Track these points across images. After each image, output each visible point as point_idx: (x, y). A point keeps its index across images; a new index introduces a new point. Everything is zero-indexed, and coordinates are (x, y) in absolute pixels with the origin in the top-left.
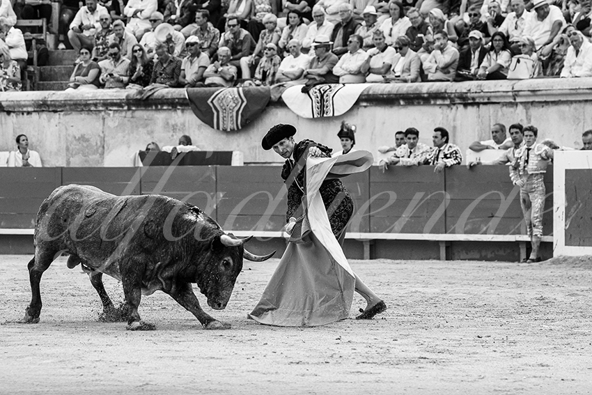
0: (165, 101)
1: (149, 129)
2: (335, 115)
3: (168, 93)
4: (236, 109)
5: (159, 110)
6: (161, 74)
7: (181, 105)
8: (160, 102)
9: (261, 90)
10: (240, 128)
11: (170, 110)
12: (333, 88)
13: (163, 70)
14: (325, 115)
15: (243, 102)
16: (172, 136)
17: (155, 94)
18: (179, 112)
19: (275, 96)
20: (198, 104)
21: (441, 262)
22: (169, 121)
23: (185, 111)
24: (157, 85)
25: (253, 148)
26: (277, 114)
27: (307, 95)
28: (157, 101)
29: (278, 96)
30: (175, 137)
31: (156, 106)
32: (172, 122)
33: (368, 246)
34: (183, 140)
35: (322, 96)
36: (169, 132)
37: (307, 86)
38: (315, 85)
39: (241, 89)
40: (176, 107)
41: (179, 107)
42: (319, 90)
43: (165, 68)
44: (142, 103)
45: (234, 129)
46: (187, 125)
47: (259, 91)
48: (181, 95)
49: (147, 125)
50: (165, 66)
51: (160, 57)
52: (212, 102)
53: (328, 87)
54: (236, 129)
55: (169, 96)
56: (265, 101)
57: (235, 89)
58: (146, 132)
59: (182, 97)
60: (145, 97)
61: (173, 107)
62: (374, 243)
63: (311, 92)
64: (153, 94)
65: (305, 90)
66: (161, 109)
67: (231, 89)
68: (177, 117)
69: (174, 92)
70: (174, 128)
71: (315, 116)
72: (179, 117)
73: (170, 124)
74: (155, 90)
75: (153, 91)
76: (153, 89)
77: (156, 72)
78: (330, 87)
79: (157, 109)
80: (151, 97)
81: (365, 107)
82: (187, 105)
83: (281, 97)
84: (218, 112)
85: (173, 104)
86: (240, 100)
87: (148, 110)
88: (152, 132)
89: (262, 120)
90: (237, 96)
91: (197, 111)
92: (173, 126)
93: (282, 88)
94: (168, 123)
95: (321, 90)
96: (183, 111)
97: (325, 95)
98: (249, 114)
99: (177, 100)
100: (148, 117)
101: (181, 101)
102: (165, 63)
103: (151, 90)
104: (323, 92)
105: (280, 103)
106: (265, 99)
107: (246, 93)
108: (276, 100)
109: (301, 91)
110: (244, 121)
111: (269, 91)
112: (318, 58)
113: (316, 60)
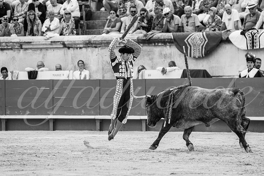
0: (160, 40)
1: (151, 57)
2: (261, 48)
3: (161, 36)
4: (202, 45)
5: (156, 46)
6: (157, 25)
7: (169, 43)
8: (157, 41)
9: (217, 34)
10: (204, 56)
11: (163, 45)
12: (259, 32)
13: (159, 23)
14: (254, 48)
15: (205, 40)
16: (164, 61)
17: (154, 37)
18: (168, 47)
19: (225, 37)
20: (179, 42)
22: (162, 52)
23: (171, 46)
24: (155, 31)
25: (212, 68)
26: (226, 48)
27: (244, 36)
28: (155, 41)
29: (226, 37)
30: (166, 61)
31: (155, 44)
32: (164, 53)
35: (253, 37)
36: (162, 58)
37: (244, 30)
38: (248, 30)
39: (204, 33)
40: (166, 44)
41: (168, 44)
42: (251, 33)
43: (160, 21)
44: (146, 42)
45: (200, 57)
46: (172, 54)
47: (215, 34)
48: (169, 37)
49: (149, 55)
50: (160, 20)
51: (157, 15)
52: (187, 41)
53: (257, 31)
54: (201, 57)
55: (162, 38)
56: (219, 40)
57: (201, 33)
58: (148, 58)
59: (170, 38)
60: (148, 38)
61: (164, 44)
63: (246, 34)
64: (153, 36)
65: (243, 33)
66: (158, 45)
67: (198, 33)
68: (166, 50)
69: (165, 35)
70: (165, 56)
71: (249, 49)
72: (168, 50)
73: (163, 54)
74: (154, 34)
75: (153, 35)
76: (153, 33)
77: (154, 24)
78: (258, 31)
79: (155, 45)
80: (151, 38)
82: (172, 43)
83: (228, 38)
84: (191, 46)
85: (164, 42)
86: (204, 40)
87: (150, 46)
88: (152, 59)
89: (217, 51)
90: (202, 37)
91: (178, 46)
92: (164, 55)
93: (229, 32)
94: (161, 54)
95: (252, 33)
96: (170, 46)
97: (255, 36)
98: (209, 48)
99: (167, 40)
100: (150, 50)
101: (169, 40)
102: (160, 18)
103: (151, 34)
104: (253, 34)
105: (228, 41)
106: (219, 39)
107: (208, 36)
108: (225, 39)
109: (240, 33)
110: (206, 52)
111: (221, 34)
112: (250, 15)
113: (249, 16)
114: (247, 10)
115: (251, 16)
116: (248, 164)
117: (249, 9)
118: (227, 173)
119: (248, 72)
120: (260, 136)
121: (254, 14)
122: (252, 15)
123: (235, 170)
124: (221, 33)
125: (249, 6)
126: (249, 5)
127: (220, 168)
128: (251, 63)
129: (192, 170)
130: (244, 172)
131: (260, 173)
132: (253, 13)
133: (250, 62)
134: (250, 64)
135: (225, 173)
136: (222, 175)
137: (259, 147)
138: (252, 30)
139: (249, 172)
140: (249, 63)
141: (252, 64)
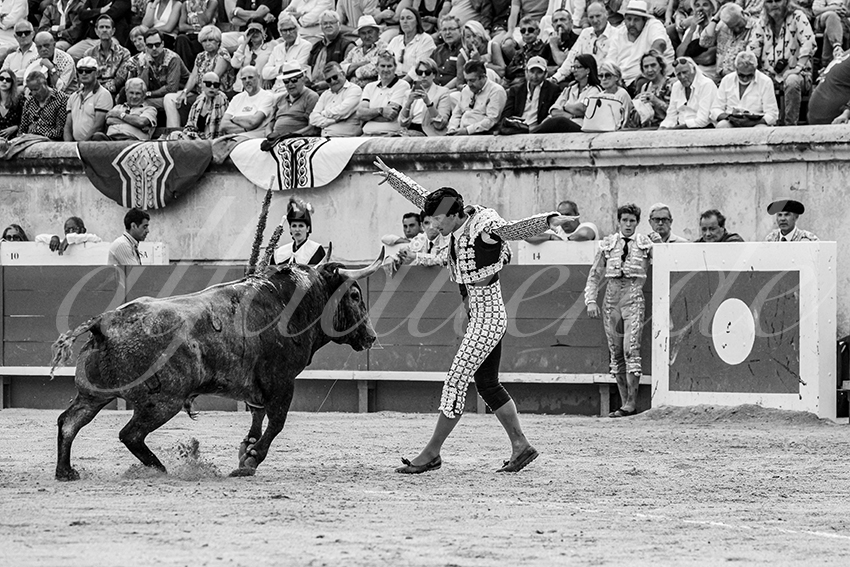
0: (44, 162)
1: (18, 206)
2: (315, 186)
3: (47, 149)
4: (158, 175)
5: (33, 175)
6: (36, 119)
7: (69, 168)
8: (35, 162)
9: (198, 146)
10: (163, 205)
11: (52, 175)
12: (310, 144)
13: (39, 113)
14: (299, 186)
15: (168, 164)
16: (55, 217)
17: (28, 151)
18: (66, 179)
19: (219, 156)
20: (97, 168)
21: (479, 415)
22: (50, 193)
23: (76, 178)
24: (31, 135)
25: (185, 238)
26: (223, 184)
27: (269, 153)
28: (30, 163)
29: (224, 156)
30: (59, 219)
31: (29, 170)
32: (54, 195)
33: (366, 392)
34: (72, 224)
35: (294, 156)
36: (50, 211)
37: (270, 139)
38: (282, 139)
39: (165, 144)
40: (61, 172)
41: (65, 172)
42: (290, 146)
43: (42, 109)
44: (6, 164)
45: (154, 208)
46: (78, 199)
47: (194, 147)
48: (68, 152)
49: (14, 200)
50: (42, 105)
51: (34, 93)
52: (119, 164)
53: (304, 143)
54: (157, 207)
55: (50, 154)
56: (204, 163)
57: (156, 144)
58: (12, 210)
59: (71, 155)
60: (10, 156)
61: (55, 172)
62: (375, 387)
63: (276, 150)
64: (24, 150)
65: (267, 147)
66: (37, 175)
67: (149, 144)
68: (62, 187)
69: (58, 148)
70: (58, 205)
71: (284, 188)
72: (65, 188)
73: (52, 197)
74: (27, 144)
75: (23, 146)
76: (24, 142)
77: (28, 116)
78: (307, 142)
79: (29, 175)
80: (19, 156)
81: (361, 173)
82: (79, 168)
83: (228, 157)
84: (128, 179)
85: (57, 167)
86: (164, 161)
87: (16, 176)
88: (22, 211)
89: (198, 193)
90: (159, 155)
91: (96, 177)
92: (56, 201)
93: (229, 143)
94: (47, 197)
95: (293, 146)
96: (72, 177)
97: (299, 154)
98: (177, 184)
99: (62, 161)
100: (14, 186)
101: (69, 162)
102: (43, 101)
103: (20, 144)
104: (295, 150)
105: (228, 167)
106: (204, 161)
107: (174, 151)
108: (221, 162)
109: (260, 147)
110: (169, 194)
111: (209, 148)
112: (288, 97)
113: (284, 100)
114: (279, 85)
115: (289, 102)
116: (278, 497)
117: (286, 82)
118: (223, 519)
119: (295, 251)
120: (311, 422)
121: (298, 96)
122: (292, 99)
123: (245, 513)
124: (210, 143)
125: (285, 73)
126: (284, 70)
127: (205, 506)
128: (301, 226)
129: (130, 514)
130: (269, 518)
131: (312, 520)
132: (295, 92)
133: (298, 224)
134: (297, 229)
135: (220, 520)
136: (212, 525)
137: (309, 450)
138: (293, 140)
139: (283, 517)
140: (295, 226)
141: (301, 229)
